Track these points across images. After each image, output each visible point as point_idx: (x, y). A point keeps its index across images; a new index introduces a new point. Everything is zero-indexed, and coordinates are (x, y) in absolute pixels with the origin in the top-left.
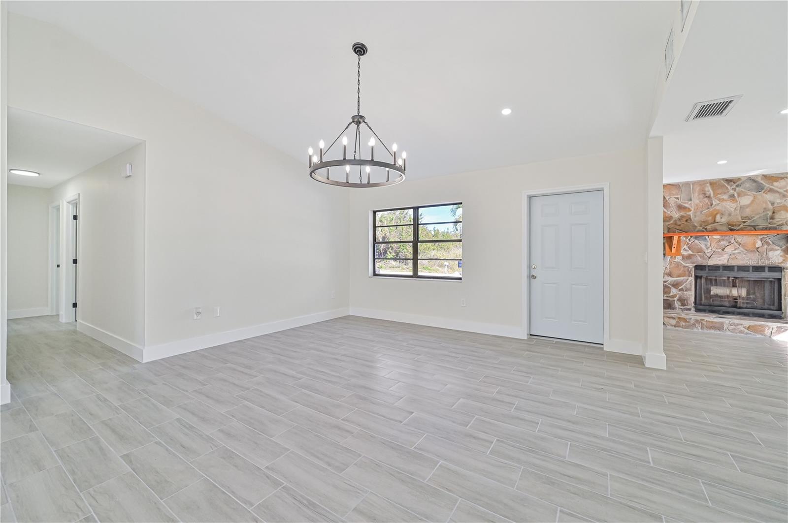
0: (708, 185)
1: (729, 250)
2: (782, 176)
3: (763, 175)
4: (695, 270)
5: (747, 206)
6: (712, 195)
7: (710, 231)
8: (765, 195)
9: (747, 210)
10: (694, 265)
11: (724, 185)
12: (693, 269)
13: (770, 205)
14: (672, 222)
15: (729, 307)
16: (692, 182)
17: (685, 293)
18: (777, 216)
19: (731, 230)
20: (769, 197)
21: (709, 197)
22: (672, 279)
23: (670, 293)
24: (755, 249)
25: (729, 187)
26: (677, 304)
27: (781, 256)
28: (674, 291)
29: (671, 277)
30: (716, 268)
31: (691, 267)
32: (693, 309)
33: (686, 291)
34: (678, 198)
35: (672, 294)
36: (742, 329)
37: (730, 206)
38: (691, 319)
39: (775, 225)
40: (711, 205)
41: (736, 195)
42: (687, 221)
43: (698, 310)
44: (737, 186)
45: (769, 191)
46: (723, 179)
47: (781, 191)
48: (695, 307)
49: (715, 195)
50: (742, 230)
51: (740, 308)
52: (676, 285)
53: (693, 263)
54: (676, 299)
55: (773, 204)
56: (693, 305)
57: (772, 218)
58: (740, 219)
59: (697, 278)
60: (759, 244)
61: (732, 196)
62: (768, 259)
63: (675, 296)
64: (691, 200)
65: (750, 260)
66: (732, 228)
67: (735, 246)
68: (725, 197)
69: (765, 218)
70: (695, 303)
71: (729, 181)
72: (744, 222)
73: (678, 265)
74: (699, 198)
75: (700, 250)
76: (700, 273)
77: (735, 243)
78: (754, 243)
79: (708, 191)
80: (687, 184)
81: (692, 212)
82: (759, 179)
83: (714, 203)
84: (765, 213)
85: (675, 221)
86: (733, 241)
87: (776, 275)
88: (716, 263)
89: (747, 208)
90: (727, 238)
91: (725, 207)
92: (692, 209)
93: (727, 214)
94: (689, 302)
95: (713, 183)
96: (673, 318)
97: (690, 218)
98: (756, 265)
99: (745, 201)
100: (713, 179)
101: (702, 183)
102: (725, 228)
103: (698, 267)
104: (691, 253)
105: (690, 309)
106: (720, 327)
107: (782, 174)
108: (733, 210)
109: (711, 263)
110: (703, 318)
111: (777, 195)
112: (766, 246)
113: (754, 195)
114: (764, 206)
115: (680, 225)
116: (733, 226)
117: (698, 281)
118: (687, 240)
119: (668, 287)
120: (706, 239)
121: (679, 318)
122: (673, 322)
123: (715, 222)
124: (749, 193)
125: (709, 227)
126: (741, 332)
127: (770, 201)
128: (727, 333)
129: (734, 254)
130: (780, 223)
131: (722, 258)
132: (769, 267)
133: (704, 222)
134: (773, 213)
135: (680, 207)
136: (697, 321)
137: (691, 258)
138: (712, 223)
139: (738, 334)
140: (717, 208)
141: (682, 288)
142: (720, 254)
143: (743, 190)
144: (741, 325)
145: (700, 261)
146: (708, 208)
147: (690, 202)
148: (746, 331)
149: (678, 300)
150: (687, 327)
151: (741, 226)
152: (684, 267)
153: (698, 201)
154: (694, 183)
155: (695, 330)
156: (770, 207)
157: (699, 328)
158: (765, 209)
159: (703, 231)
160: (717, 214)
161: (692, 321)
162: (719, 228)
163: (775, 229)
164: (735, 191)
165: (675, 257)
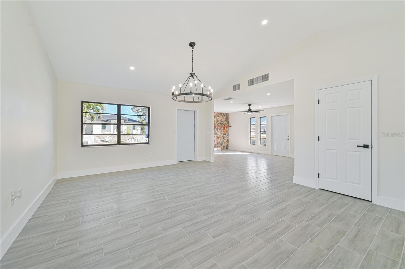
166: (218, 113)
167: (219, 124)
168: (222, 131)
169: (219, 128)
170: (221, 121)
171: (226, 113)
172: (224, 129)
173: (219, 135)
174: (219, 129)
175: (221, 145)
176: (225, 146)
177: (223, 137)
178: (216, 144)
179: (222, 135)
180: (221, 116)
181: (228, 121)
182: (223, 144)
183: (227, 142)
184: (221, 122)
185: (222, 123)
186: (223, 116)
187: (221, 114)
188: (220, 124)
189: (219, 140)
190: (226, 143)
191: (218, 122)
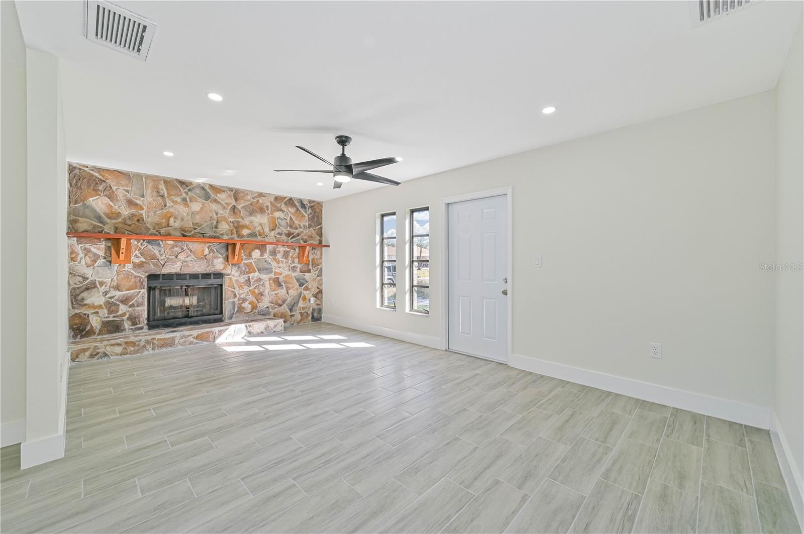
0: (162, 182)
1: (182, 257)
2: (224, 189)
3: (210, 184)
4: (148, 280)
5: (198, 213)
6: (166, 195)
7: (164, 236)
8: (210, 204)
9: (198, 216)
10: (147, 274)
11: (177, 187)
12: (146, 279)
13: (215, 214)
14: (120, 220)
15: (182, 318)
16: (145, 174)
17: (137, 308)
18: (220, 226)
19: (184, 236)
20: (214, 206)
21: (163, 196)
22: (121, 293)
23: (117, 312)
24: (203, 257)
25: (182, 189)
26: (127, 325)
27: (222, 263)
28: (123, 308)
29: (119, 290)
30: (169, 277)
31: (144, 276)
32: (146, 327)
33: (138, 306)
34: (128, 191)
35: (120, 312)
36: (192, 339)
37: (182, 210)
38: (140, 341)
39: (218, 235)
40: (165, 206)
41: (188, 200)
42: (138, 220)
43: (151, 327)
44: (189, 190)
45: (214, 201)
46: (177, 180)
47: (223, 203)
48: (148, 325)
49: (169, 195)
50: (193, 236)
51: (192, 317)
52: (125, 301)
53: (146, 272)
54: (125, 318)
55: (217, 214)
56: (146, 322)
57: (216, 227)
58: (191, 226)
59: (150, 289)
60: (206, 252)
61: (185, 200)
62: (213, 266)
63: (124, 314)
64: (143, 196)
65: (199, 268)
66: (185, 234)
67: (187, 253)
68: (178, 199)
69: (211, 227)
70: (148, 319)
71: (182, 183)
72: (195, 229)
73: (128, 275)
74: (153, 196)
75: (154, 257)
76: (154, 284)
77: (187, 250)
78: (203, 251)
79: (162, 190)
80: (139, 176)
81: (144, 210)
82: (207, 188)
83: (168, 205)
84: (211, 222)
85: (124, 219)
86: (185, 248)
87: (218, 281)
88: (169, 271)
89: (197, 214)
90: (180, 244)
91: (178, 211)
92: (145, 207)
93: (180, 218)
94: (141, 320)
95: (167, 182)
96: (119, 345)
97: (142, 218)
98: (205, 272)
99: (196, 207)
100: (167, 178)
101: (156, 179)
102: (178, 234)
103: (152, 277)
104: (143, 260)
105: (142, 328)
106: (170, 343)
107: (224, 187)
108: (185, 214)
109: (165, 271)
110: (154, 337)
111: (220, 206)
112: (212, 254)
113: (203, 202)
114: (211, 214)
115: (130, 225)
116: (186, 232)
117: (151, 293)
118: (139, 244)
119: (116, 305)
120: (159, 244)
121: (126, 343)
122: (119, 349)
123: (168, 225)
124: (199, 199)
125: (162, 231)
126: (191, 343)
127: (215, 211)
128: (178, 348)
129: (185, 261)
130: (222, 232)
131: (175, 266)
132: (214, 274)
133: (157, 224)
134: (217, 222)
135: (130, 203)
136: (148, 342)
137: (143, 267)
138: (165, 227)
139: (188, 346)
140: (171, 210)
141: (133, 304)
142: (174, 262)
143: (194, 195)
144: (191, 335)
145: (153, 269)
146: (162, 209)
147: (142, 199)
148: (195, 341)
149: (128, 319)
150: (135, 352)
151: (193, 232)
152: (136, 277)
153: (151, 199)
154: (148, 177)
155: (146, 353)
156: (215, 216)
157: (150, 349)
158: (211, 217)
159: (157, 235)
160: (170, 217)
161: (142, 344)
162: (173, 233)
163: (218, 237)
164: (187, 195)
165: (125, 266)
166: (277, 198)
167: (284, 237)
168: (296, 260)
169: (281, 249)
170: (291, 227)
171: (310, 202)
172: (301, 254)
173: (281, 274)
174: (282, 253)
175: (291, 310)
176: (310, 312)
177: (298, 280)
178: (269, 305)
179: (294, 274)
180: (290, 209)
181: (321, 228)
182: (301, 304)
183: (315, 296)
184: (292, 231)
185: (296, 232)
186: (298, 209)
187: (290, 202)
188: (288, 235)
189: (282, 292)
190: (312, 299)
191: (277, 231)
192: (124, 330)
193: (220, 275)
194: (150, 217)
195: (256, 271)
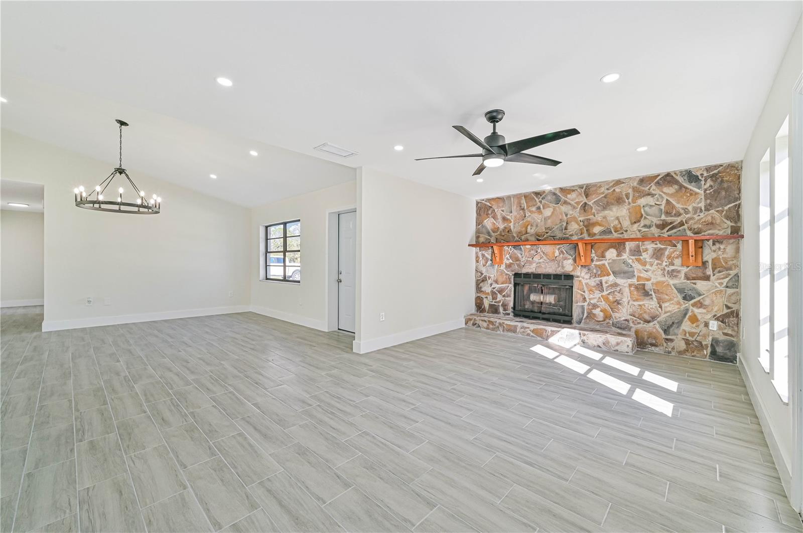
0: (523, 198)
1: (536, 259)
2: (574, 189)
3: (560, 188)
4: (514, 278)
5: (549, 217)
6: (526, 208)
7: (524, 241)
8: (561, 206)
9: (549, 221)
10: (514, 273)
11: (534, 198)
12: (513, 277)
13: (564, 215)
14: (499, 233)
16: (512, 195)
17: (506, 298)
18: (569, 227)
19: (538, 240)
20: (564, 208)
21: (523, 209)
22: (498, 286)
23: (497, 299)
24: (554, 258)
25: (537, 200)
26: (501, 309)
27: (572, 265)
28: (499, 297)
29: (498, 284)
30: (527, 275)
31: (511, 274)
32: (512, 314)
33: (507, 297)
34: (503, 211)
35: (498, 300)
36: (529, 332)
37: (537, 218)
38: (496, 322)
39: (568, 236)
40: (525, 217)
41: (542, 207)
42: (508, 231)
43: (516, 315)
44: (542, 199)
45: (564, 203)
46: (533, 192)
47: (572, 203)
48: (514, 312)
49: (528, 207)
50: (545, 240)
52: (501, 291)
53: (512, 271)
54: (500, 304)
55: (566, 215)
56: (511, 310)
57: (566, 229)
58: (544, 230)
59: (516, 285)
60: (557, 253)
61: (539, 208)
62: (563, 267)
63: (499, 302)
64: (511, 212)
65: (550, 269)
66: (540, 239)
67: (541, 255)
68: (534, 209)
69: (561, 229)
70: (514, 308)
71: (537, 194)
72: (547, 233)
73: (502, 272)
74: (517, 211)
75: (517, 259)
76: (518, 280)
77: (541, 253)
78: (554, 253)
79: (523, 204)
80: (509, 197)
81: (512, 223)
82: (558, 192)
83: (527, 215)
84: (560, 225)
85: (501, 232)
86: (539, 251)
87: (567, 282)
88: (527, 271)
89: (549, 219)
90: (535, 247)
91: (534, 219)
92: (512, 221)
93: (535, 225)
94: (509, 308)
95: (526, 196)
96: (485, 321)
97: (510, 229)
98: (555, 273)
99: (548, 212)
100: (527, 193)
101: (518, 197)
102: (533, 239)
103: (517, 275)
104: (512, 262)
105: (509, 314)
106: (513, 330)
107: (573, 186)
108: (539, 221)
109: (524, 271)
111: (569, 207)
112: (561, 256)
113: (554, 206)
114: (560, 217)
115: (503, 236)
116: (539, 237)
117: (517, 288)
118: (509, 249)
119: (496, 294)
120: (521, 248)
121: (489, 321)
122: (485, 324)
123: (527, 233)
124: (551, 205)
125: (523, 238)
126: (528, 335)
127: (565, 213)
128: (518, 335)
129: (540, 263)
130: (571, 233)
131: (532, 267)
132: (564, 275)
133: (519, 233)
134: (567, 223)
135: (505, 219)
136: (500, 324)
137: (511, 267)
138: (525, 234)
139: (526, 337)
140: (529, 219)
141: (505, 295)
142: (531, 263)
143: (546, 202)
144: (528, 328)
145: (516, 268)
146: (523, 220)
147: (511, 214)
148: (532, 334)
149: (502, 305)
150: (493, 329)
151: (545, 236)
152: (507, 274)
153: (516, 214)
154: (514, 196)
155: (498, 332)
156: (565, 218)
157: (501, 330)
158: (561, 220)
159: (519, 241)
160: (528, 225)
161: (497, 325)
162: (530, 238)
163: (567, 238)
164: (541, 203)
165: (501, 266)
166: (642, 181)
167: (655, 231)
168: (678, 262)
169: (650, 246)
170: (668, 213)
171: (708, 169)
172: (685, 253)
173: (648, 280)
174: (650, 252)
175: (666, 331)
176: (708, 341)
177: (680, 290)
178: (629, 317)
179: (672, 282)
180: (666, 190)
181: (739, 206)
182: (686, 326)
183: (722, 319)
184: (669, 219)
185: (678, 220)
186: (681, 186)
187: (668, 179)
188: (662, 226)
189: (651, 304)
190: (714, 325)
191: (643, 223)
192: (499, 313)
193: (569, 277)
194: (515, 227)
195: (610, 275)
